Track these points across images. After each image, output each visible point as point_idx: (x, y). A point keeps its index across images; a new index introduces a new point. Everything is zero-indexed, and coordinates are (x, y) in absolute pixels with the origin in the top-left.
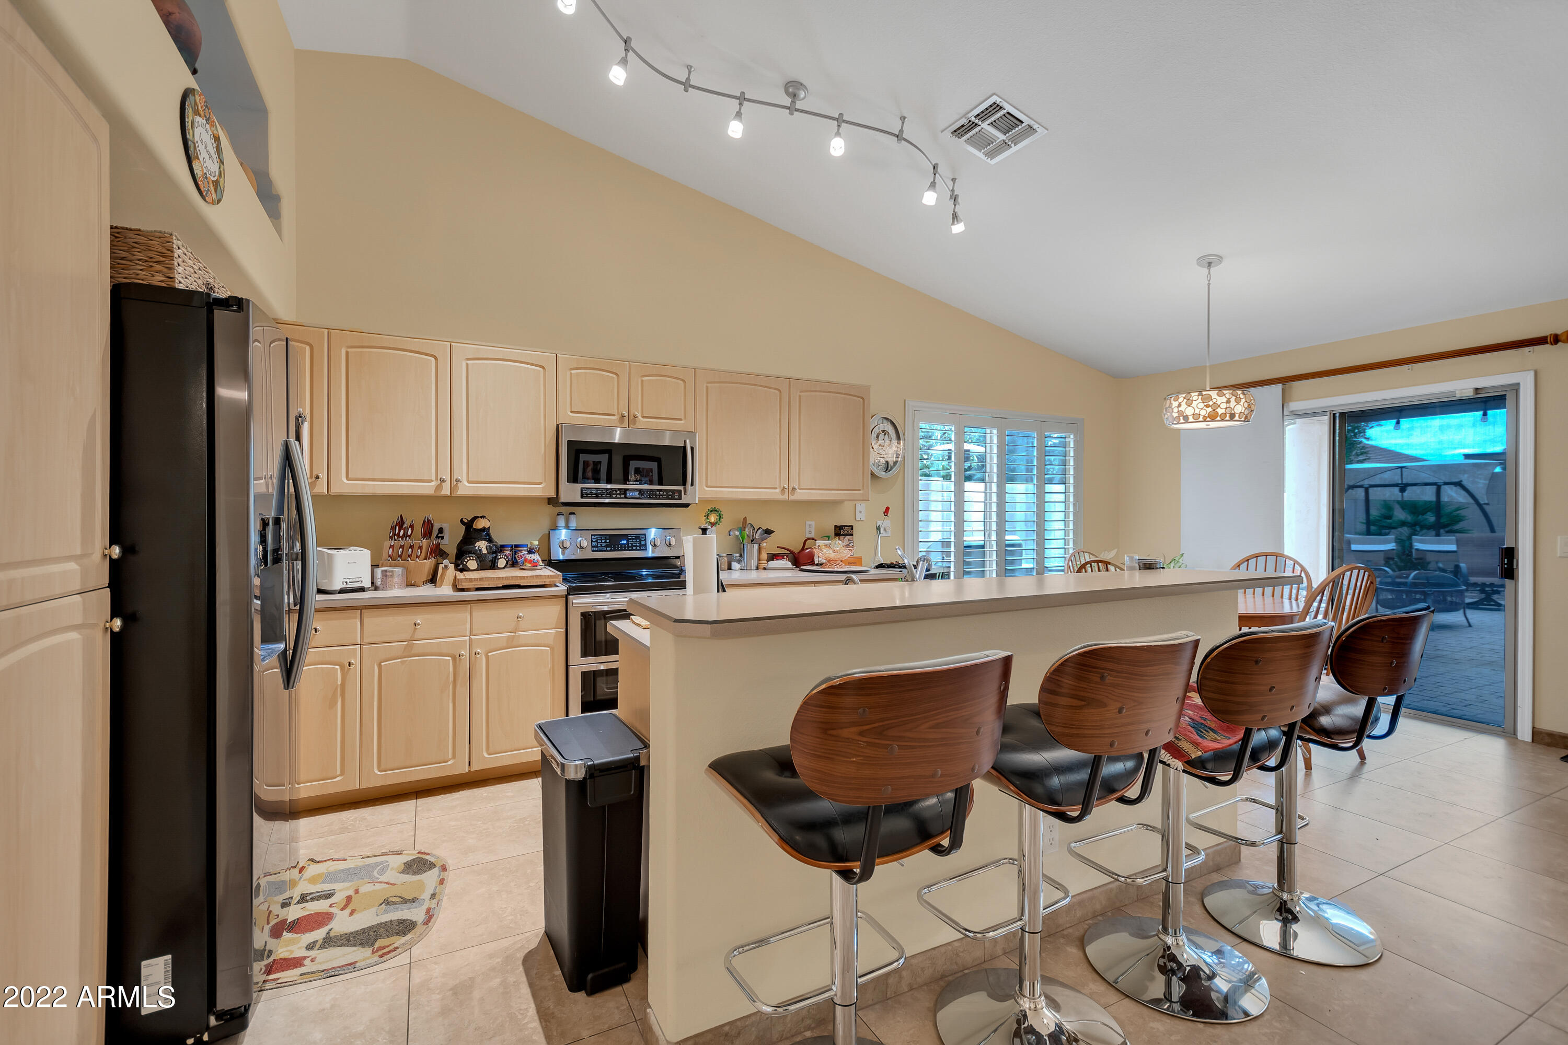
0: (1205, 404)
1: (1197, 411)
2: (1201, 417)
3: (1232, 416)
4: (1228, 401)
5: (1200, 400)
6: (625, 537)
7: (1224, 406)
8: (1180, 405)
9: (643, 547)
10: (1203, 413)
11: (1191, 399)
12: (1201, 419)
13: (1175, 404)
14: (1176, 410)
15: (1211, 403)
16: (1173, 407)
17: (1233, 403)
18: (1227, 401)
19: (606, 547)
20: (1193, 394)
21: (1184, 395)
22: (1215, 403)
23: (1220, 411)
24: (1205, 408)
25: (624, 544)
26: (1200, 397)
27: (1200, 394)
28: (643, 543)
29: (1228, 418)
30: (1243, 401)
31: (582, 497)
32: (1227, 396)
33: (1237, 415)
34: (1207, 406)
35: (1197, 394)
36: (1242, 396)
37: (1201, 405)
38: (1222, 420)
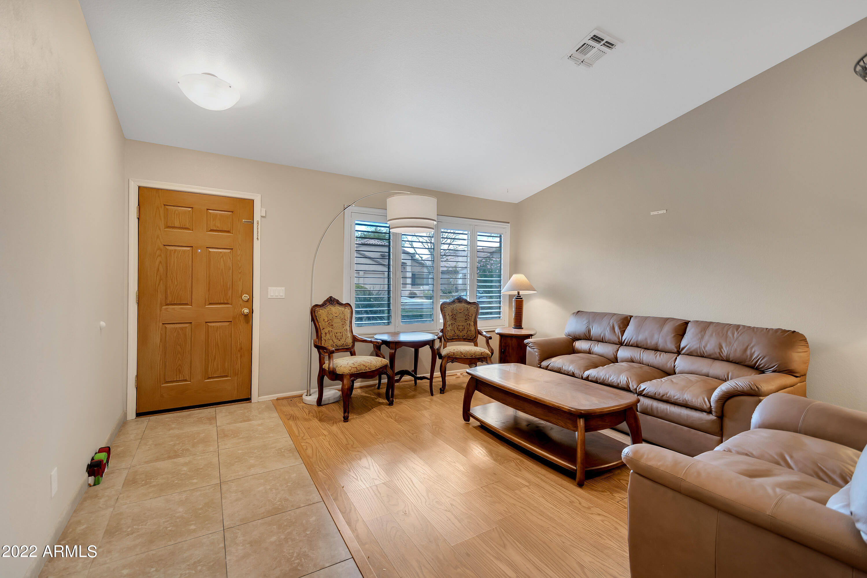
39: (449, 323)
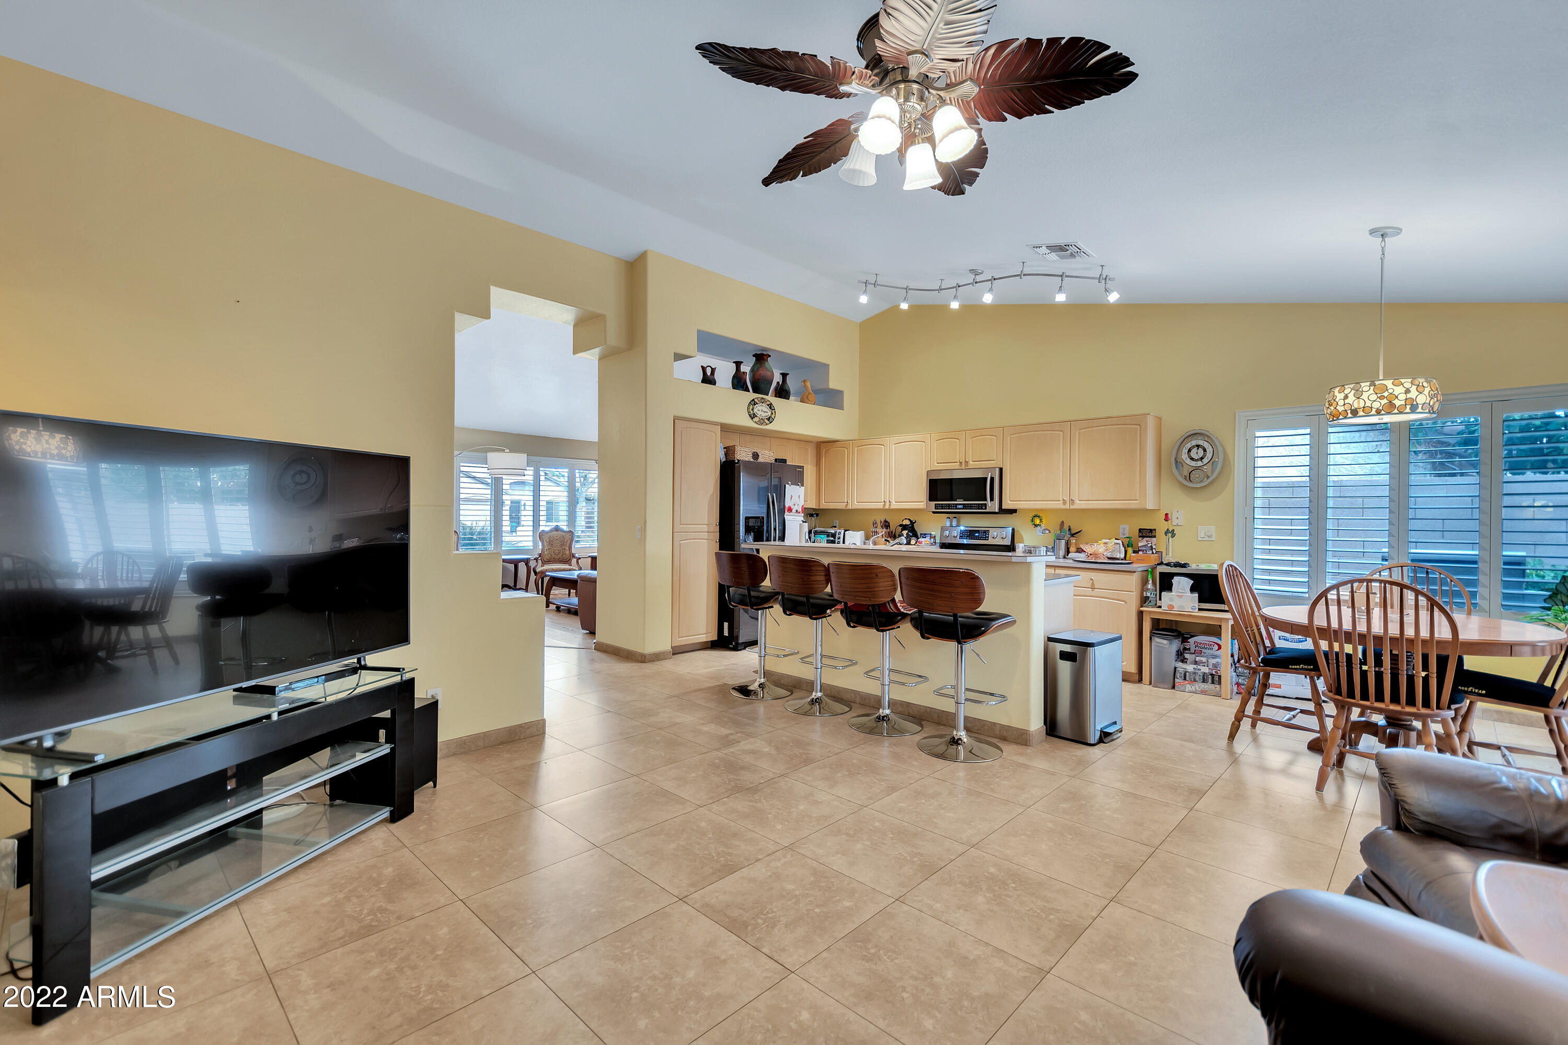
0: (1379, 395)
1: (1368, 404)
2: (1374, 410)
3: (1414, 409)
4: (1408, 391)
5: (1372, 391)
6: (978, 532)
7: (1402, 397)
8: (1346, 397)
9: (986, 538)
10: (1376, 405)
11: (1361, 390)
12: (1374, 412)
13: (1340, 396)
14: (1341, 403)
15: (1386, 394)
16: (1337, 400)
17: (1413, 394)
18: (1405, 391)
19: (967, 537)
20: (1363, 384)
21: (1352, 386)
22: (1391, 394)
23: (1397, 403)
24: (1378, 400)
25: (977, 536)
26: (1372, 388)
27: (1373, 384)
28: (987, 535)
29: (1408, 410)
30: (1427, 390)
31: (935, 509)
32: (1408, 385)
33: (1420, 406)
34: (1382, 398)
35: (1368, 384)
36: (1425, 384)
37: (1374, 397)
38: (1401, 413)
39: (546, 548)
